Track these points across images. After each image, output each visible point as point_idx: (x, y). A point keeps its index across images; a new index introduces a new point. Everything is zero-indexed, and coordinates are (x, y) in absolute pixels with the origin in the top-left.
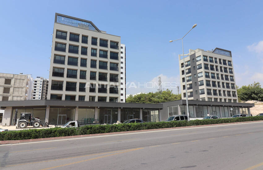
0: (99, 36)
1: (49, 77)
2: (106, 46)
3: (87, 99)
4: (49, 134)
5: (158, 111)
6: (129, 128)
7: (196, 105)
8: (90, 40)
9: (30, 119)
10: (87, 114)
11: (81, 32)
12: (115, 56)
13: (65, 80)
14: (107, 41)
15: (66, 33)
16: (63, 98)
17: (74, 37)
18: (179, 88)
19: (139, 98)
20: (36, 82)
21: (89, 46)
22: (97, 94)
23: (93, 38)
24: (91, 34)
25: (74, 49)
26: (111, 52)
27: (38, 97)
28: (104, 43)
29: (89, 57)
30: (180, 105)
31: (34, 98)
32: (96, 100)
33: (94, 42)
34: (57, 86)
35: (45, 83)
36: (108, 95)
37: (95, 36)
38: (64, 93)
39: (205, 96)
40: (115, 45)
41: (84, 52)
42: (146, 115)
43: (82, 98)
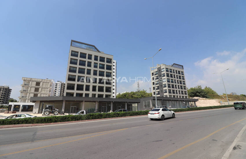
0: (99, 55)
1: (66, 82)
2: (104, 61)
3: (90, 96)
4: (64, 119)
5: (137, 104)
6: (118, 115)
7: (161, 100)
8: (93, 57)
9: (51, 109)
10: (90, 105)
11: (88, 52)
12: (109, 68)
13: (76, 83)
14: (104, 58)
15: (78, 52)
16: (75, 95)
17: (83, 55)
18: (151, 88)
19: (125, 95)
20: (57, 84)
21: (93, 61)
22: (97, 93)
23: (95, 56)
24: (94, 53)
25: (82, 63)
26: (107, 65)
27: (58, 94)
28: (102, 59)
29: (92, 68)
30: (151, 100)
31: (55, 95)
32: (97, 96)
33: (96, 59)
34: (70, 87)
35: (63, 85)
36: (104, 93)
37: (97, 55)
38: (75, 91)
39: (167, 94)
40: (109, 61)
41: (89, 65)
42: (130, 107)
43: (87, 95)
